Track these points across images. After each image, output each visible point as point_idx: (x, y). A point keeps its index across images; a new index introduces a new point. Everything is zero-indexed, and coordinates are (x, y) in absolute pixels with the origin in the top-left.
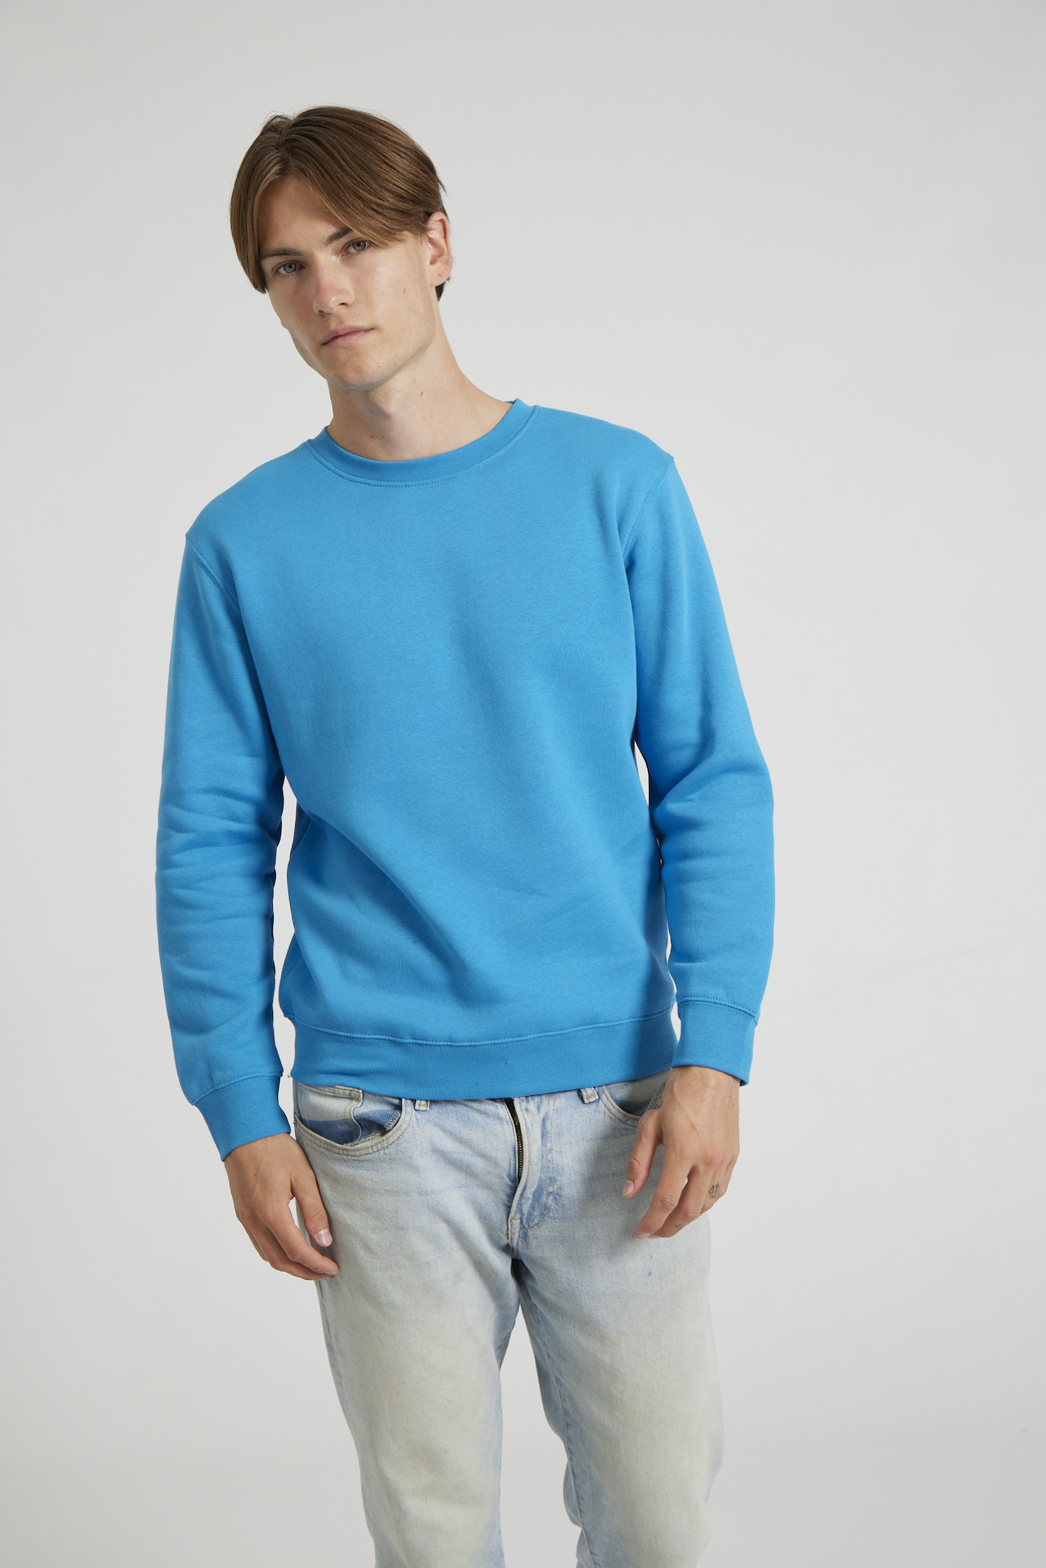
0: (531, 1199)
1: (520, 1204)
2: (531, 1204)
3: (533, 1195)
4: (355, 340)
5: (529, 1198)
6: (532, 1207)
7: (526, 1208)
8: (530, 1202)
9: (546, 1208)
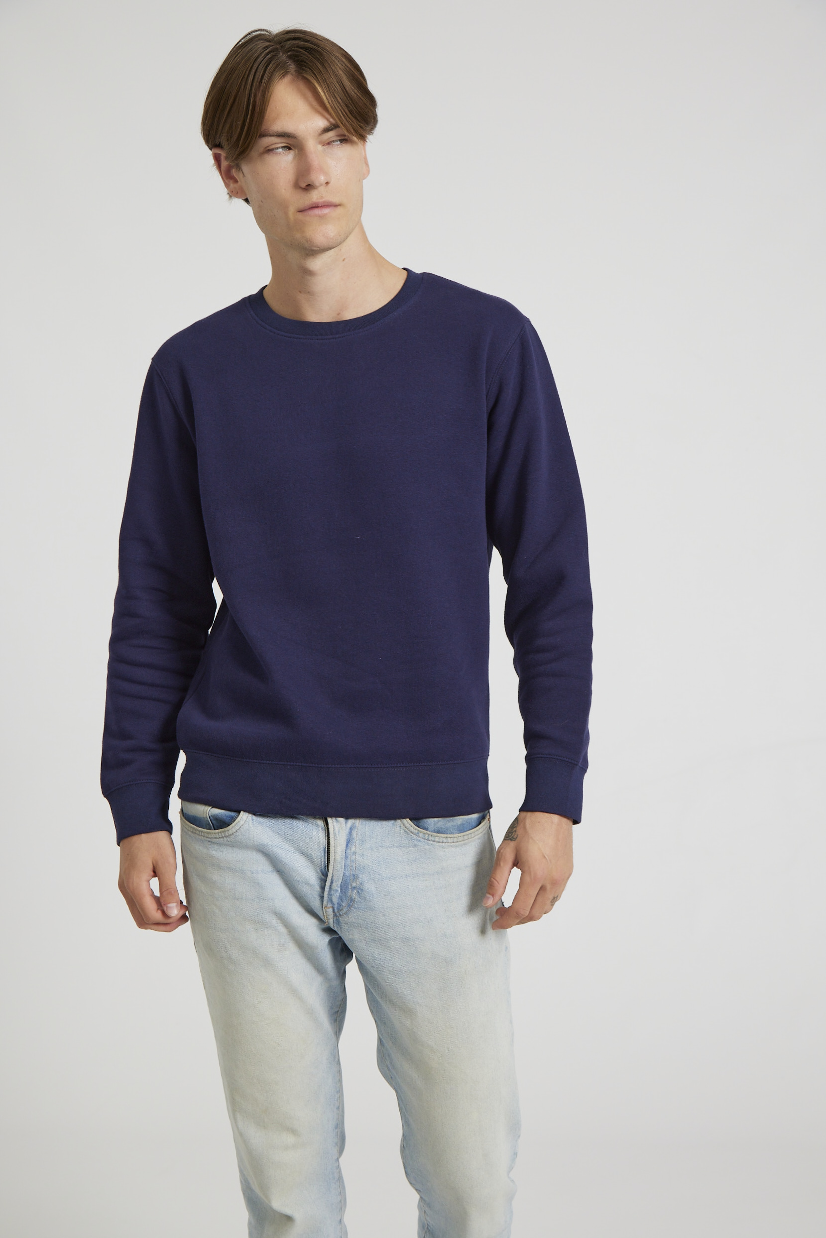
0: (339, 892)
1: (330, 895)
2: (340, 897)
3: (341, 889)
4: (326, 211)
5: (337, 891)
6: (341, 898)
7: (335, 900)
8: (338, 894)
9: (352, 900)
